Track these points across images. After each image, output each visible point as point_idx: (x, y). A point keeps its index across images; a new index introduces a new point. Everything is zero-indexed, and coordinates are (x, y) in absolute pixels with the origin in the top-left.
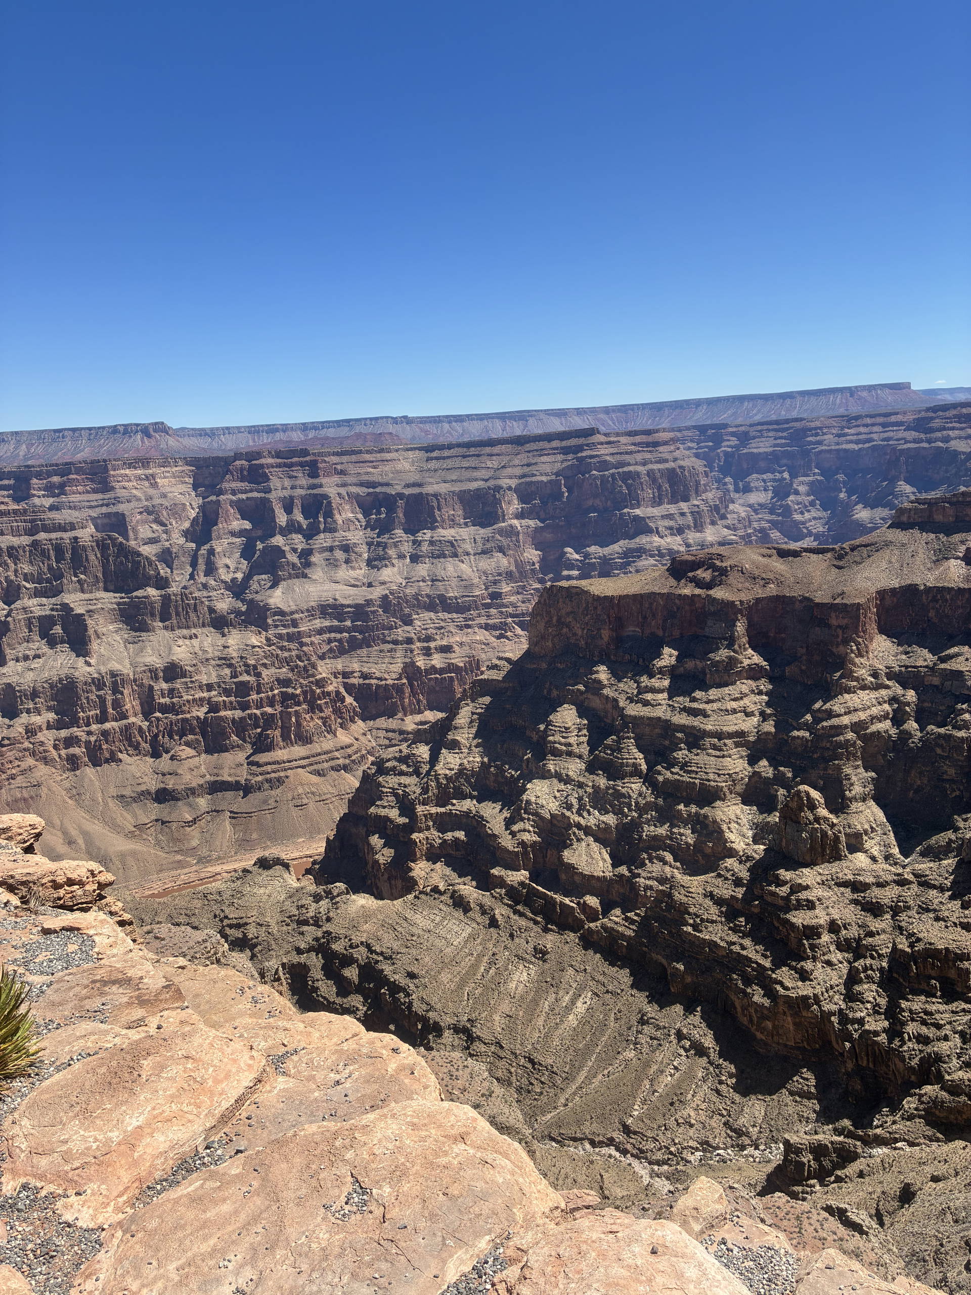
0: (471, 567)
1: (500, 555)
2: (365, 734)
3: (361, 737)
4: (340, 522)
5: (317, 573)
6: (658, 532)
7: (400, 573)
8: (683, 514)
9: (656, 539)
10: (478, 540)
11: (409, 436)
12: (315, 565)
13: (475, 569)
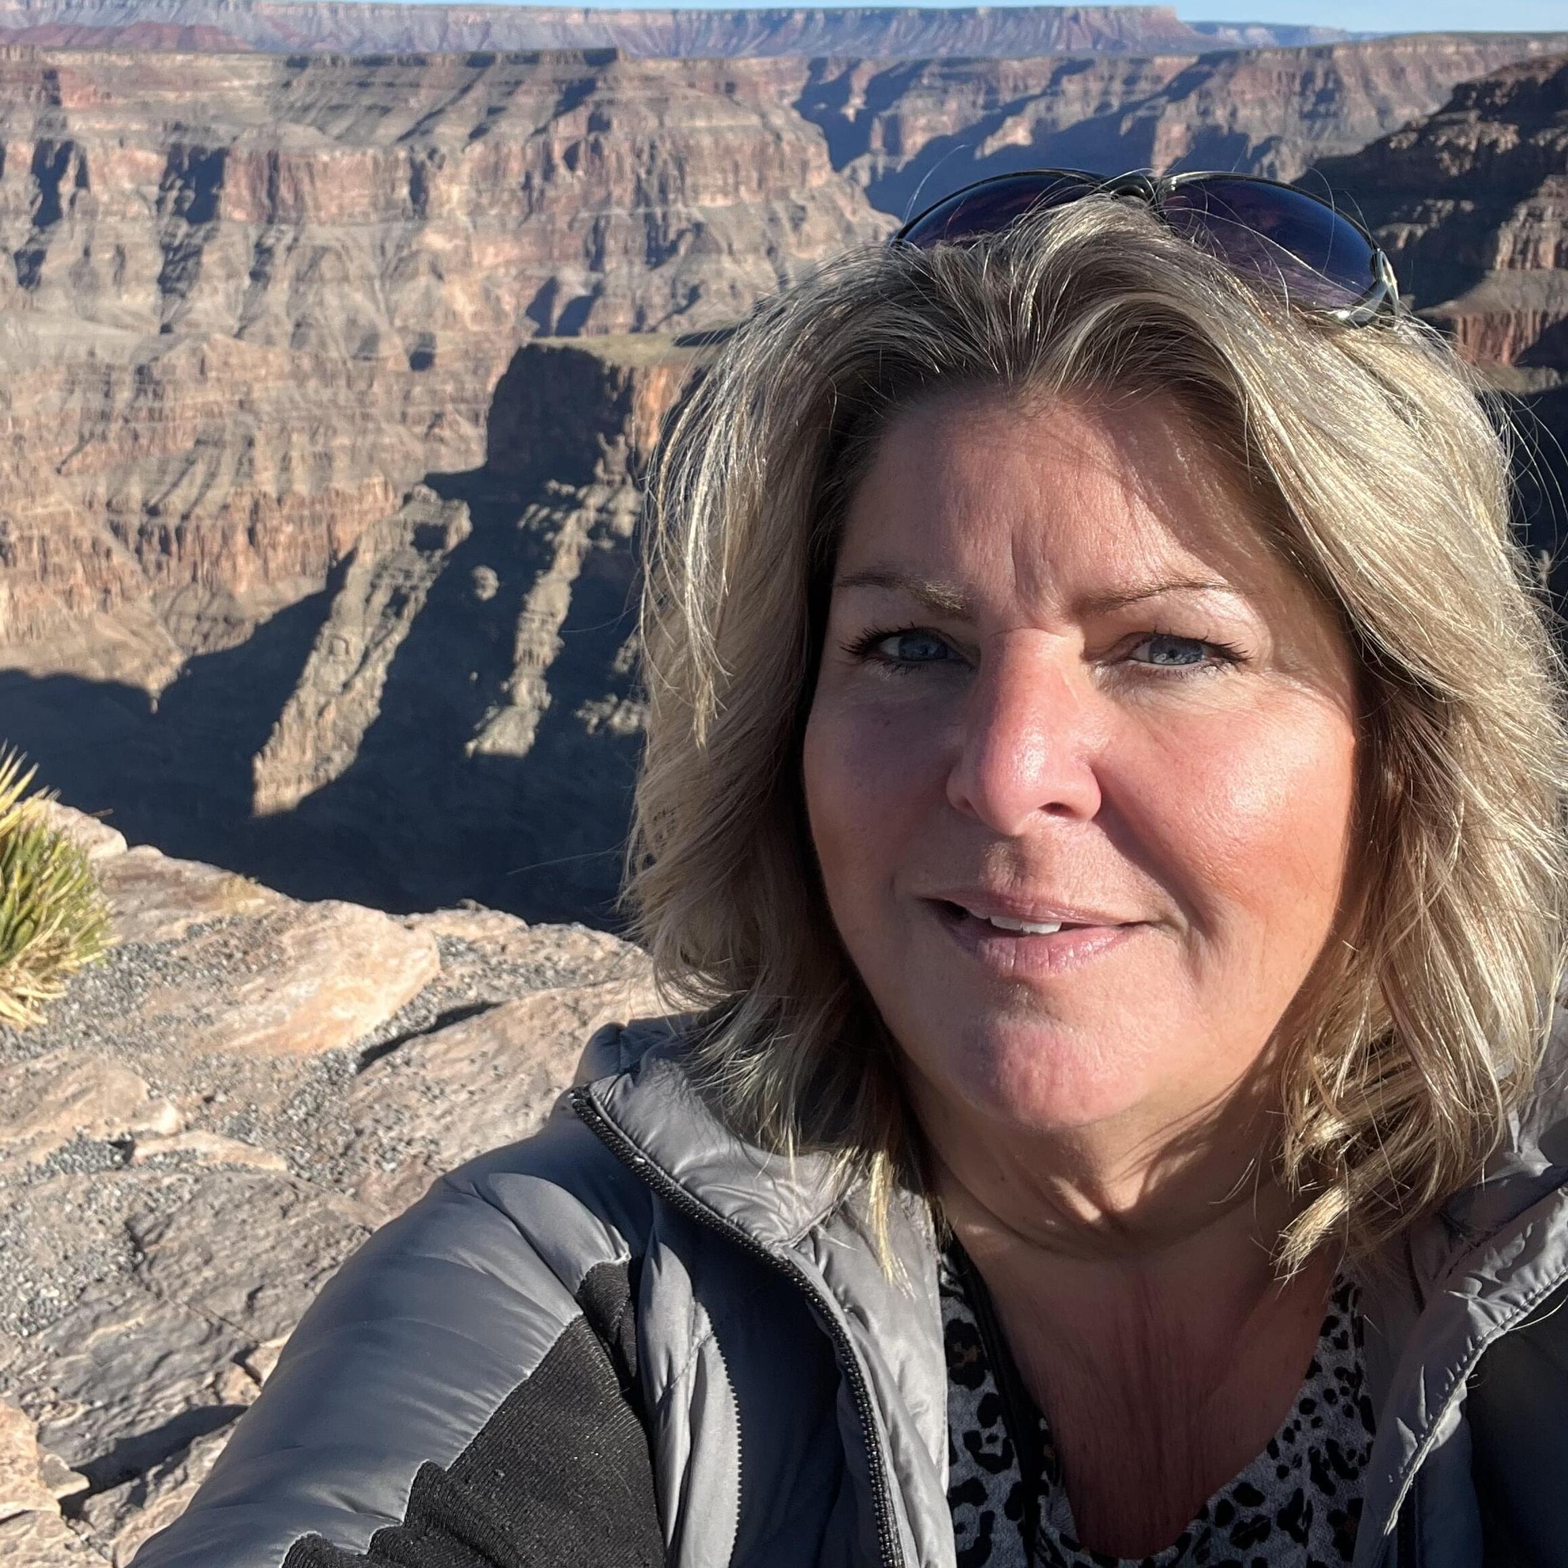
0: (375, 301)
1: (433, 281)
2: (151, 625)
3: (143, 631)
4: (105, 198)
5: (56, 299)
6: (731, 252)
7: (230, 308)
8: (773, 220)
9: (727, 262)
10: (390, 249)
11: (251, 37)
12: (50, 283)
13: (382, 306)
